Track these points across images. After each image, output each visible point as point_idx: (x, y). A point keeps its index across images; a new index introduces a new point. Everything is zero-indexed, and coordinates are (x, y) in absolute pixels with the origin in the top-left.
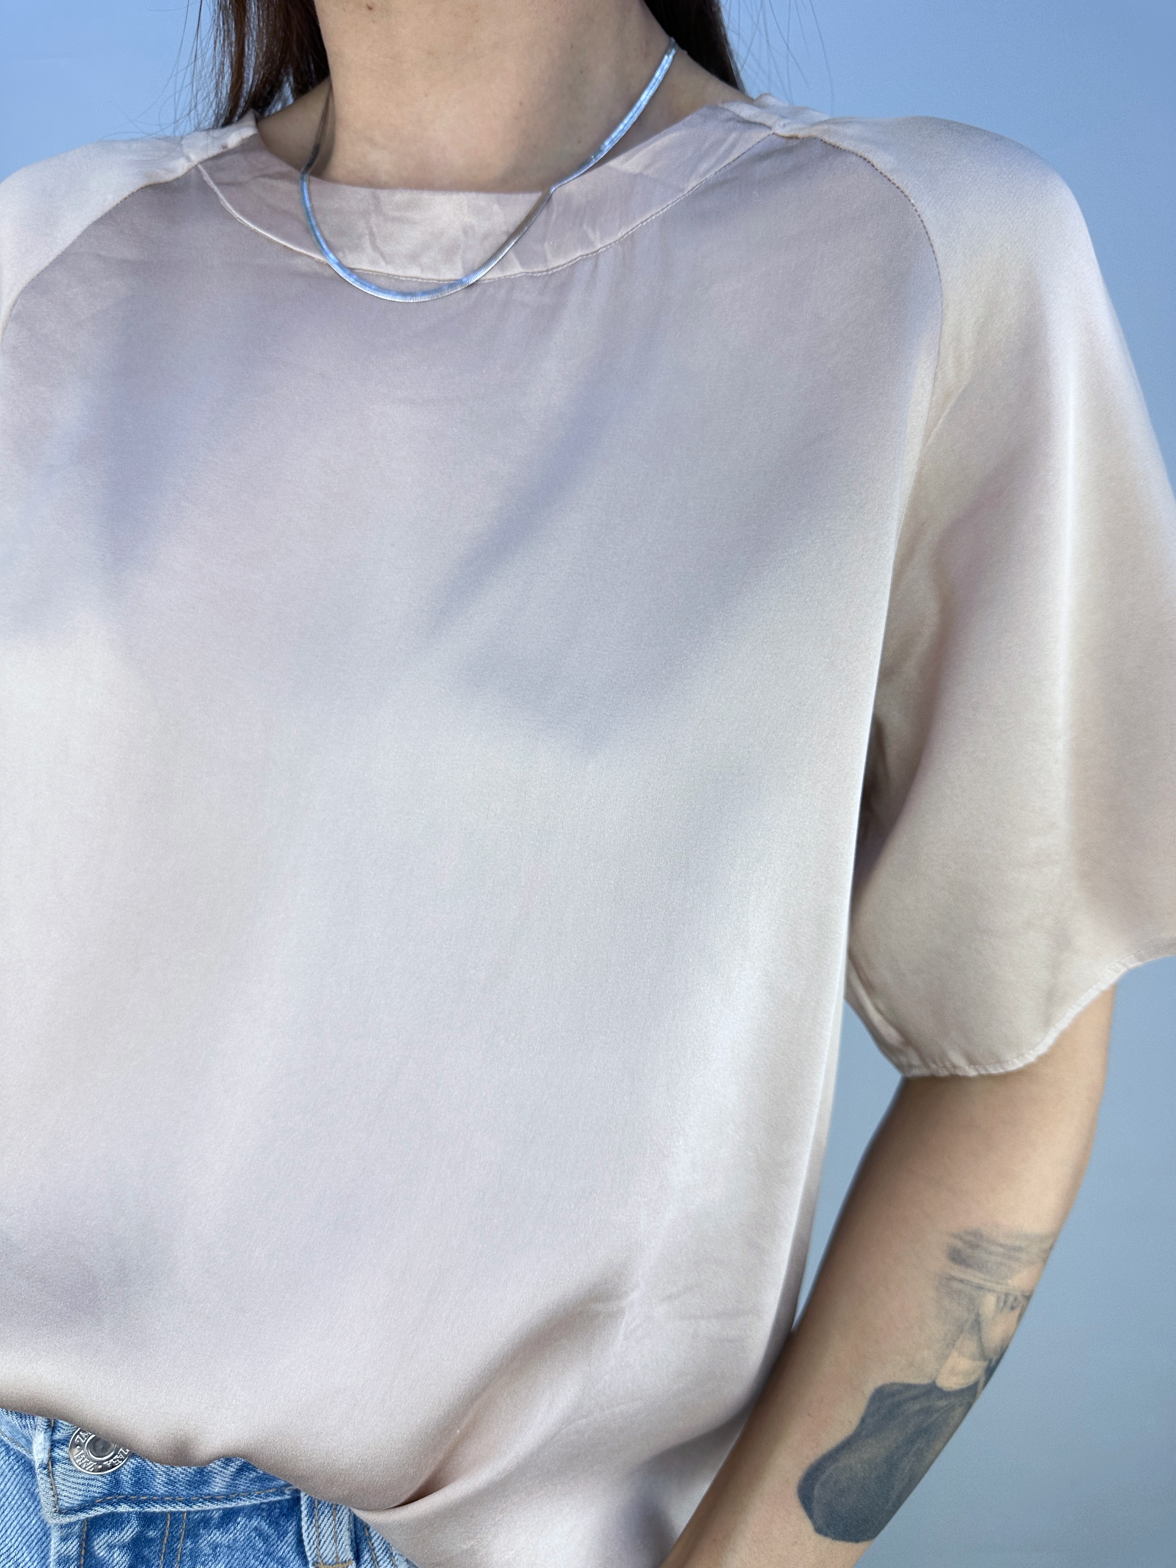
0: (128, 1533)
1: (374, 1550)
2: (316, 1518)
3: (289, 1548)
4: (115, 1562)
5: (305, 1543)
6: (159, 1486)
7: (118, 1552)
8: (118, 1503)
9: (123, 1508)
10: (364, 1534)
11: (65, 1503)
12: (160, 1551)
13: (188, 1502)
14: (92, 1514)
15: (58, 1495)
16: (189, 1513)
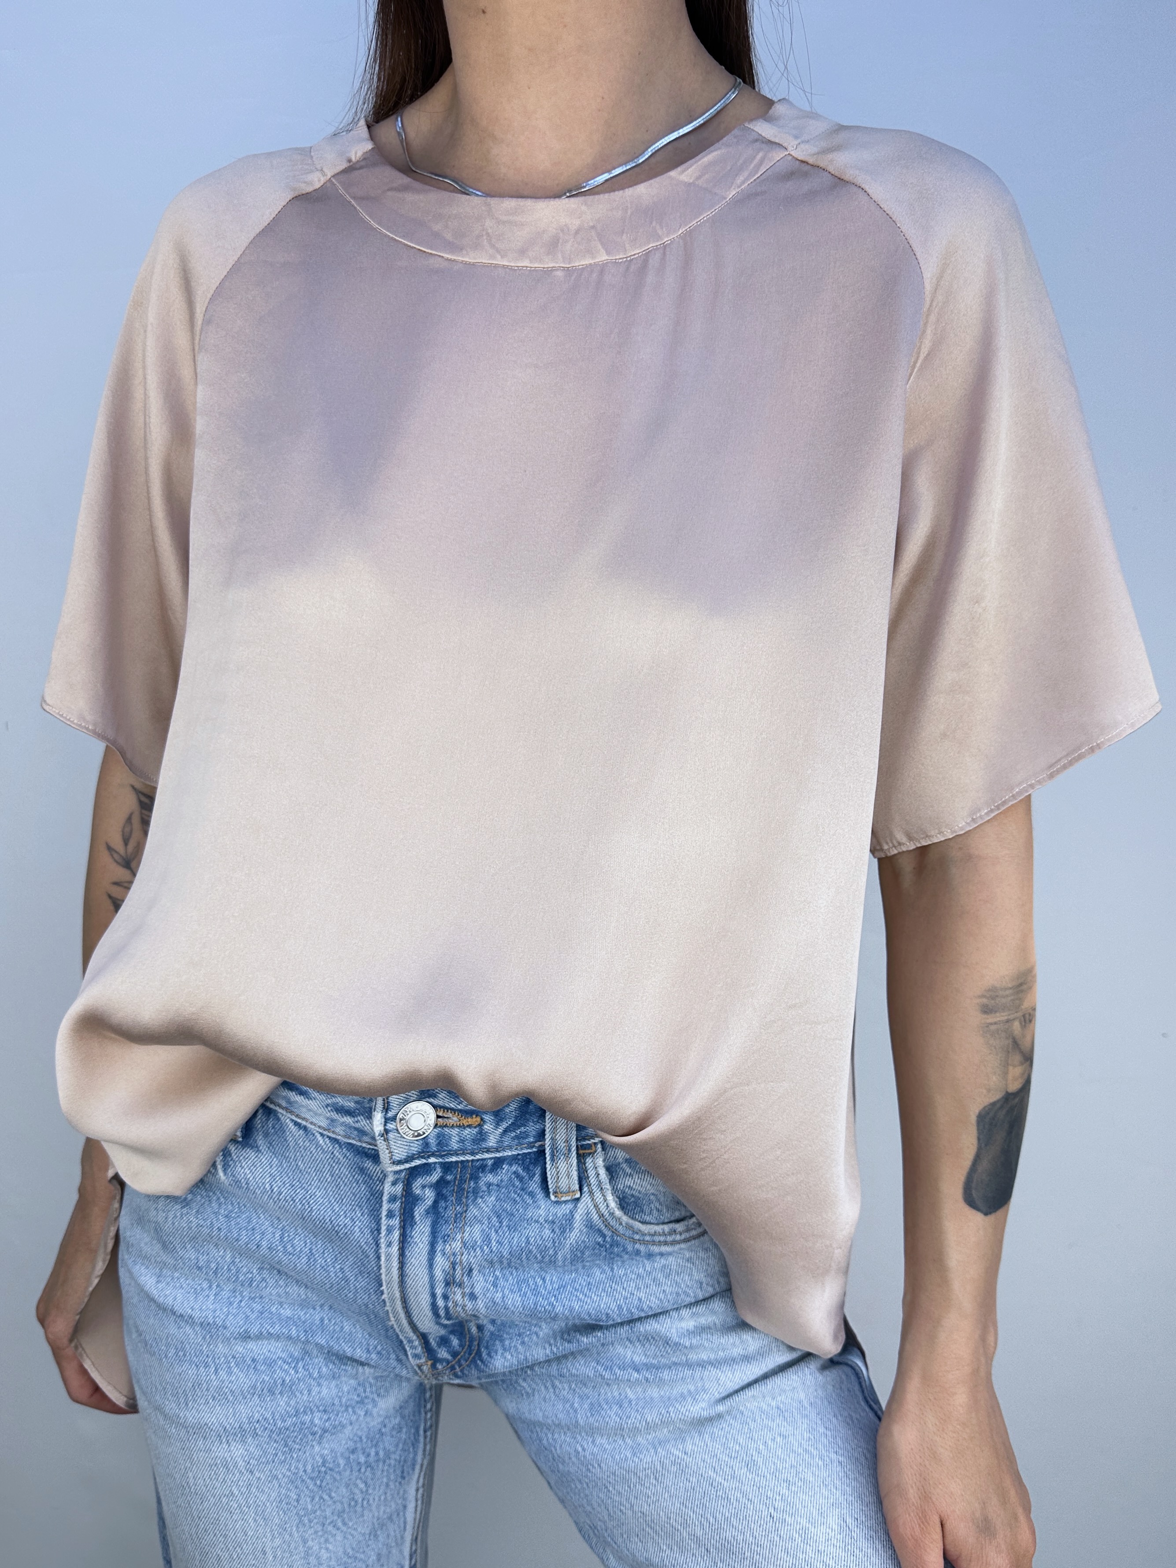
0: (435, 1177)
1: (590, 1185)
2: (556, 1162)
3: (536, 1186)
4: (426, 1197)
5: (549, 1179)
6: (454, 1145)
7: (428, 1190)
8: (429, 1157)
9: (432, 1160)
10: (585, 1175)
11: (397, 1157)
12: (454, 1190)
13: (472, 1154)
14: (413, 1164)
15: (391, 1152)
16: (473, 1161)
